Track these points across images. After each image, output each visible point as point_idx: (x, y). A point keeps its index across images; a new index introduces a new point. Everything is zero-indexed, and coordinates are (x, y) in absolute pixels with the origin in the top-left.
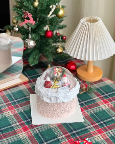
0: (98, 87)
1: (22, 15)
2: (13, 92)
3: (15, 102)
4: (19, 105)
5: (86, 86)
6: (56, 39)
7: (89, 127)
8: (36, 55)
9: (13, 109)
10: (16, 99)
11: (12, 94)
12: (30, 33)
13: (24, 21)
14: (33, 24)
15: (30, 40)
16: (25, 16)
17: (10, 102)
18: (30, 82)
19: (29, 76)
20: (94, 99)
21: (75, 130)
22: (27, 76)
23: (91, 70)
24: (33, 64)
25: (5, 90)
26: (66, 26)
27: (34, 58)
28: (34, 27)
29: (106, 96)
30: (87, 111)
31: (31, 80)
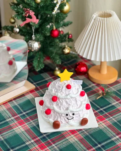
0: (115, 90)
1: (22, 14)
2: (19, 103)
3: (24, 115)
4: (29, 119)
5: (103, 90)
6: (62, 38)
7: (115, 138)
8: (40, 58)
9: (24, 123)
10: (25, 111)
11: (19, 105)
12: (34, 34)
13: (25, 20)
15: (34, 42)
16: (26, 14)
17: (19, 115)
18: (37, 89)
19: (35, 82)
20: (113, 104)
21: (100, 143)
22: (32, 83)
23: (105, 71)
24: (39, 68)
25: (10, 101)
26: (71, 23)
27: (39, 62)
28: (37, 26)
30: (108, 119)
31: (38, 87)
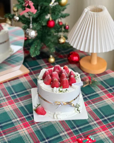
0: (102, 80)
1: (22, 3)
2: (13, 85)
3: (15, 96)
4: (19, 99)
5: (90, 78)
6: (59, 29)
7: (93, 123)
8: (37, 46)
9: (13, 103)
10: (16, 93)
11: (13, 87)
12: (31, 23)
13: (25, 9)
14: (35, 13)
15: (31, 30)
16: (26, 4)
17: (10, 96)
18: (31, 74)
19: (30, 67)
20: (98, 92)
21: (78, 126)
22: (27, 68)
23: (95, 62)
24: (34, 55)
25: (5, 82)
26: (68, 15)
27: (36, 49)
28: (35, 16)
29: (110, 90)
30: (90, 105)
31: (32, 71)
